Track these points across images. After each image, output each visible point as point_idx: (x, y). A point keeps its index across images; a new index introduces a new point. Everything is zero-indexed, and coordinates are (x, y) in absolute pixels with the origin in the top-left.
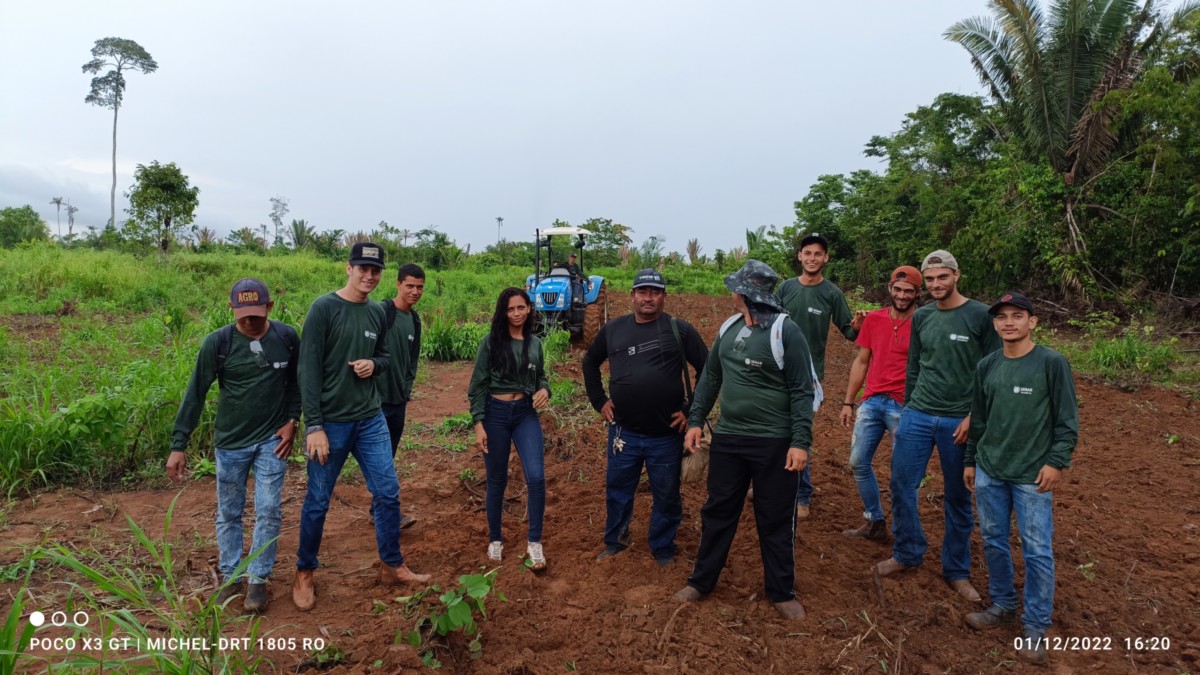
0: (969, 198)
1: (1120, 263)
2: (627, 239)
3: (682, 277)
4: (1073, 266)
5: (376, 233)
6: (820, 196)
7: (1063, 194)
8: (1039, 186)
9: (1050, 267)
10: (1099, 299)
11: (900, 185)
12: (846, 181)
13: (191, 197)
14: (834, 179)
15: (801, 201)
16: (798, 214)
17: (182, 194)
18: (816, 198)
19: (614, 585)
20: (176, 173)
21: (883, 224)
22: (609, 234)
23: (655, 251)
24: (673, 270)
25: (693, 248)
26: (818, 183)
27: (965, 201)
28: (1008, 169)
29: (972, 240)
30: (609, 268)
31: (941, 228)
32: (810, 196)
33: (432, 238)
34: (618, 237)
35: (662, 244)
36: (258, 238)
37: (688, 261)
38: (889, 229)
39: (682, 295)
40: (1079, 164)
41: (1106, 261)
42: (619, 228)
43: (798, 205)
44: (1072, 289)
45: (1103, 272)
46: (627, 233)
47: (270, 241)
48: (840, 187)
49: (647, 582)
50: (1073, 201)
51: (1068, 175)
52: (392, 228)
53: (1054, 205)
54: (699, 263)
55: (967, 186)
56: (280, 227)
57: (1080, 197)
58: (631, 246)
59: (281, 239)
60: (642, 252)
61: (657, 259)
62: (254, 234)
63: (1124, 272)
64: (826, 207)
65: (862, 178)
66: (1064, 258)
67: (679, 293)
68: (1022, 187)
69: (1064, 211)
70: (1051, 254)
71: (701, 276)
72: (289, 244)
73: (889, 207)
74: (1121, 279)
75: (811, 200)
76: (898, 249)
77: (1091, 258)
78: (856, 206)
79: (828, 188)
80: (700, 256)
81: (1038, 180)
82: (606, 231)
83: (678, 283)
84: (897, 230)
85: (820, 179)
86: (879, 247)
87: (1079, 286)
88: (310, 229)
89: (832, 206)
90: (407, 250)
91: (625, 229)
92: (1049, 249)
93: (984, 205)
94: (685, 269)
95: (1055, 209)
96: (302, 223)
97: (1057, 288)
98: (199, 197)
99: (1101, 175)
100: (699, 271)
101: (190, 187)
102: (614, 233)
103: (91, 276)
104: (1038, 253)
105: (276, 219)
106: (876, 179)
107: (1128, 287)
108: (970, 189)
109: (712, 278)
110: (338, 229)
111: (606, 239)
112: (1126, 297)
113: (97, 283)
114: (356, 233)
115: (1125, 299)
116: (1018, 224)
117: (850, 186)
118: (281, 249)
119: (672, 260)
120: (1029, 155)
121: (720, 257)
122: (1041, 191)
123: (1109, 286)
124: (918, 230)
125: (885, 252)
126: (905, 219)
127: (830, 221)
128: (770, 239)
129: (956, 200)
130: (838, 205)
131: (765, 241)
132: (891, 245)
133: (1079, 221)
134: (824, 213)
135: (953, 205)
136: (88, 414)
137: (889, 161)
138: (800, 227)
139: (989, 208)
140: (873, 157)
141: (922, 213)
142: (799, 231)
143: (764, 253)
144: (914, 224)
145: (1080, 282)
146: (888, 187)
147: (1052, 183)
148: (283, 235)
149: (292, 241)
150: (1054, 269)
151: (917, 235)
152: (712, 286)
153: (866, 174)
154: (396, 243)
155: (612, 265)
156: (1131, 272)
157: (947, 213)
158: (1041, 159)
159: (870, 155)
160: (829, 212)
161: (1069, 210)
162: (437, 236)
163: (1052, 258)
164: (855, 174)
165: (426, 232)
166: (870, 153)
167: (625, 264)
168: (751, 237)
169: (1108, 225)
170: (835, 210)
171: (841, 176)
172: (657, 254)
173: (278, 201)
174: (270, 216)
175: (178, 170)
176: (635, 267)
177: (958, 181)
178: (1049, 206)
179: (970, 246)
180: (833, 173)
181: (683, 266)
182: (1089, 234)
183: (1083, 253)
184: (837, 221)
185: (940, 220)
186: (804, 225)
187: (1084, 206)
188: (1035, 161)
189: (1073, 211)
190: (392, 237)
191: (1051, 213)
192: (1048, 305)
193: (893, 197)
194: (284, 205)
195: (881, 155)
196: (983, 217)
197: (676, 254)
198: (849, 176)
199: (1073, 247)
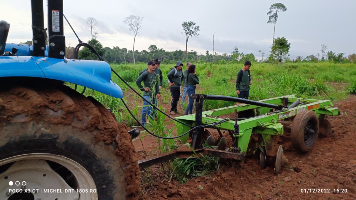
13: (288, 46)
17: (286, 45)
36: (316, 58)
47: (320, 58)
56: (324, 54)
59: (324, 58)
96: (331, 52)
98: (290, 46)
101: (288, 43)
105: (323, 51)
118: (323, 61)
148: (325, 56)
149: (327, 58)
173: (324, 45)
174: (321, 50)
175: (285, 39)
194: (326, 46)
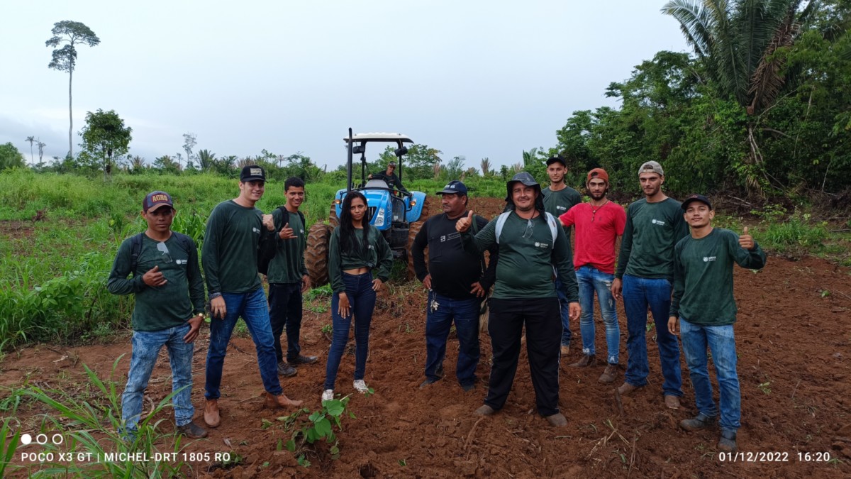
0: (680, 126)
1: (787, 170)
2: (438, 159)
3: (478, 185)
4: (753, 172)
5: (260, 158)
6: (574, 126)
7: (746, 121)
8: (729, 116)
9: (737, 173)
10: (772, 195)
11: (631, 117)
12: (593, 114)
13: (126, 134)
14: (585, 113)
15: (561, 129)
16: (559, 139)
17: (120, 132)
18: (571, 127)
19: (433, 405)
20: (115, 117)
21: (619, 145)
22: (425, 156)
23: (458, 167)
24: (471, 180)
25: (485, 165)
26: (573, 116)
27: (677, 128)
28: (707, 104)
29: (683, 155)
30: (426, 180)
31: (660, 147)
32: (568, 126)
33: (299, 160)
34: (431, 157)
35: (464, 162)
36: (175, 163)
37: (481, 174)
38: (624, 148)
39: (478, 198)
40: (758, 100)
41: (776, 168)
42: (432, 152)
43: (559, 132)
44: (753, 189)
45: (775, 176)
46: (438, 155)
47: (184, 165)
48: (587, 120)
49: (455, 402)
50: (753, 126)
51: (749, 108)
52: (271, 154)
53: (739, 129)
54: (490, 175)
55: (678, 117)
56: (190, 155)
57: (758, 123)
58: (441, 164)
59: (192, 163)
60: (449, 168)
61: (460, 172)
62: (172, 160)
63: (790, 175)
64: (579, 134)
65: (604, 113)
66: (747, 167)
67: (476, 197)
68: (717, 117)
69: (747, 133)
70: (738, 164)
71: (491, 184)
72: (196, 167)
73: (623, 133)
74: (788, 180)
75: (568, 129)
76: (630, 163)
77: (766, 167)
78: (600, 133)
79: (580, 120)
80: (490, 170)
81: (729, 112)
82: (423, 154)
83: (475, 190)
84: (629, 149)
85: (574, 114)
86: (617, 161)
87: (758, 186)
88: (212, 156)
89: (584, 133)
90: (282, 169)
91: (436, 151)
92: (736, 161)
93: (691, 130)
94: (480, 180)
95: (741, 132)
96: (206, 151)
97: (743, 188)
98: (132, 134)
99: (773, 107)
100: (489, 181)
101: (125, 127)
102: (430, 155)
103: (56, 192)
104: (729, 163)
105: (188, 149)
106: (614, 113)
107: (792, 186)
108: (681, 119)
109: (499, 186)
110: (232, 155)
111: (423, 159)
112: (791, 193)
113: (61, 197)
114: (245, 158)
115: (790, 195)
116: (714, 143)
117: (595, 119)
118: (192, 171)
119: (471, 173)
120: (722, 94)
121: (504, 170)
122: (730, 119)
123: (779, 186)
124: (644, 148)
125: (621, 165)
126: (635, 141)
127: (582, 144)
128: (539, 157)
129: (671, 127)
130: (587, 132)
131: (536, 159)
132: (625, 160)
133: (758, 140)
134: (578, 138)
135: (669, 131)
136: (55, 291)
137: (623, 100)
138: (561, 148)
139: (694, 133)
140: (611, 97)
141: (647, 137)
142: (560, 151)
143: (535, 167)
144: (641, 145)
145: (759, 183)
146: (622, 119)
147: (738, 114)
148: (193, 160)
149: (199, 165)
150: (740, 174)
151: (643, 153)
152: (499, 191)
153: (607, 109)
154: (274, 164)
155: (427, 178)
156: (794, 176)
157: (664, 137)
158: (731, 96)
159: (609, 96)
160: (581, 137)
161: (751, 132)
162: (303, 159)
163: (738, 167)
164: (599, 110)
165: (295, 157)
166: (609, 95)
167: (437, 176)
168: (527, 157)
169: (778, 143)
170: (585, 136)
171: (589, 111)
172: (459, 169)
173: (189, 136)
174: (184, 147)
175: (117, 116)
176: (444, 179)
177: (672, 113)
178: (736, 130)
179: (681, 160)
180: (583, 109)
181: (478, 177)
182: (765, 149)
183: (760, 163)
184: (586, 143)
185: (659, 142)
186: (564, 147)
187: (761, 130)
188: (726, 98)
189: (753, 134)
190: (271, 161)
191: (738, 135)
192: (736, 201)
193: (625, 126)
194: (193, 139)
195: (617, 96)
196: (690, 138)
197: (473, 170)
198: (594, 111)
199: (754, 159)
